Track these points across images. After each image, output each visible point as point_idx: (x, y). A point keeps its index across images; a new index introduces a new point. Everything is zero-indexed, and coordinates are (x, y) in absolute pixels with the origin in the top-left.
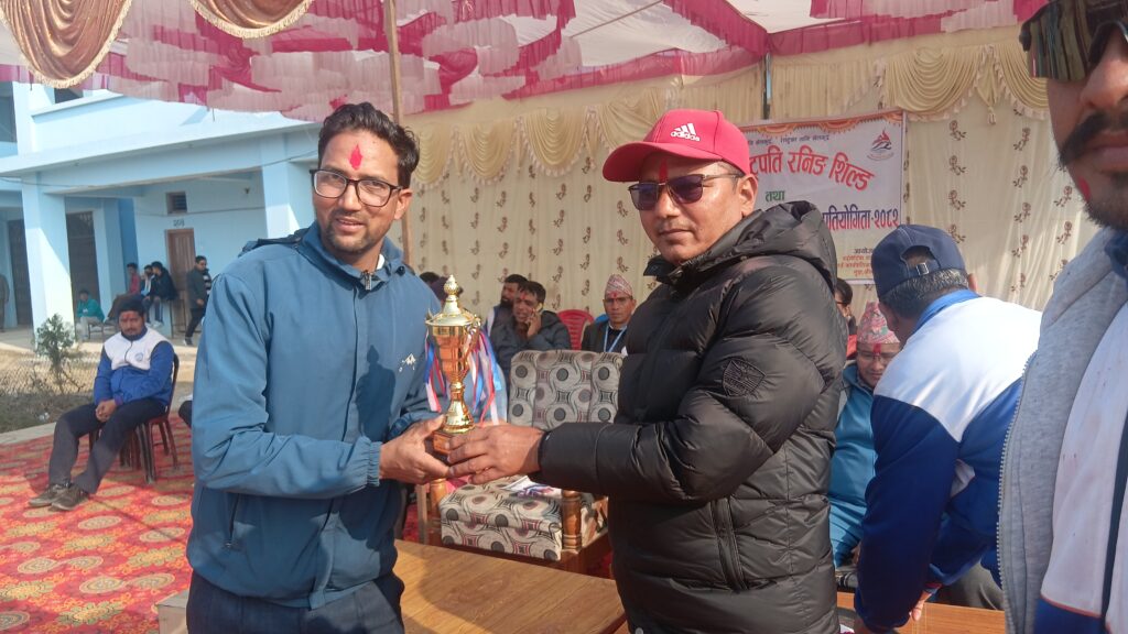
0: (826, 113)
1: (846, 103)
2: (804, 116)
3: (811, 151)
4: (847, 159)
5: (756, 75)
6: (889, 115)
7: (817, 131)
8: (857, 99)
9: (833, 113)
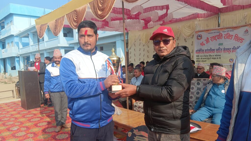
0: (233, 25)
1: (237, 23)
2: (228, 26)
3: (229, 34)
4: (238, 36)
5: (217, 18)
6: (248, 25)
7: (231, 29)
8: (240, 22)
9: (234, 25)
